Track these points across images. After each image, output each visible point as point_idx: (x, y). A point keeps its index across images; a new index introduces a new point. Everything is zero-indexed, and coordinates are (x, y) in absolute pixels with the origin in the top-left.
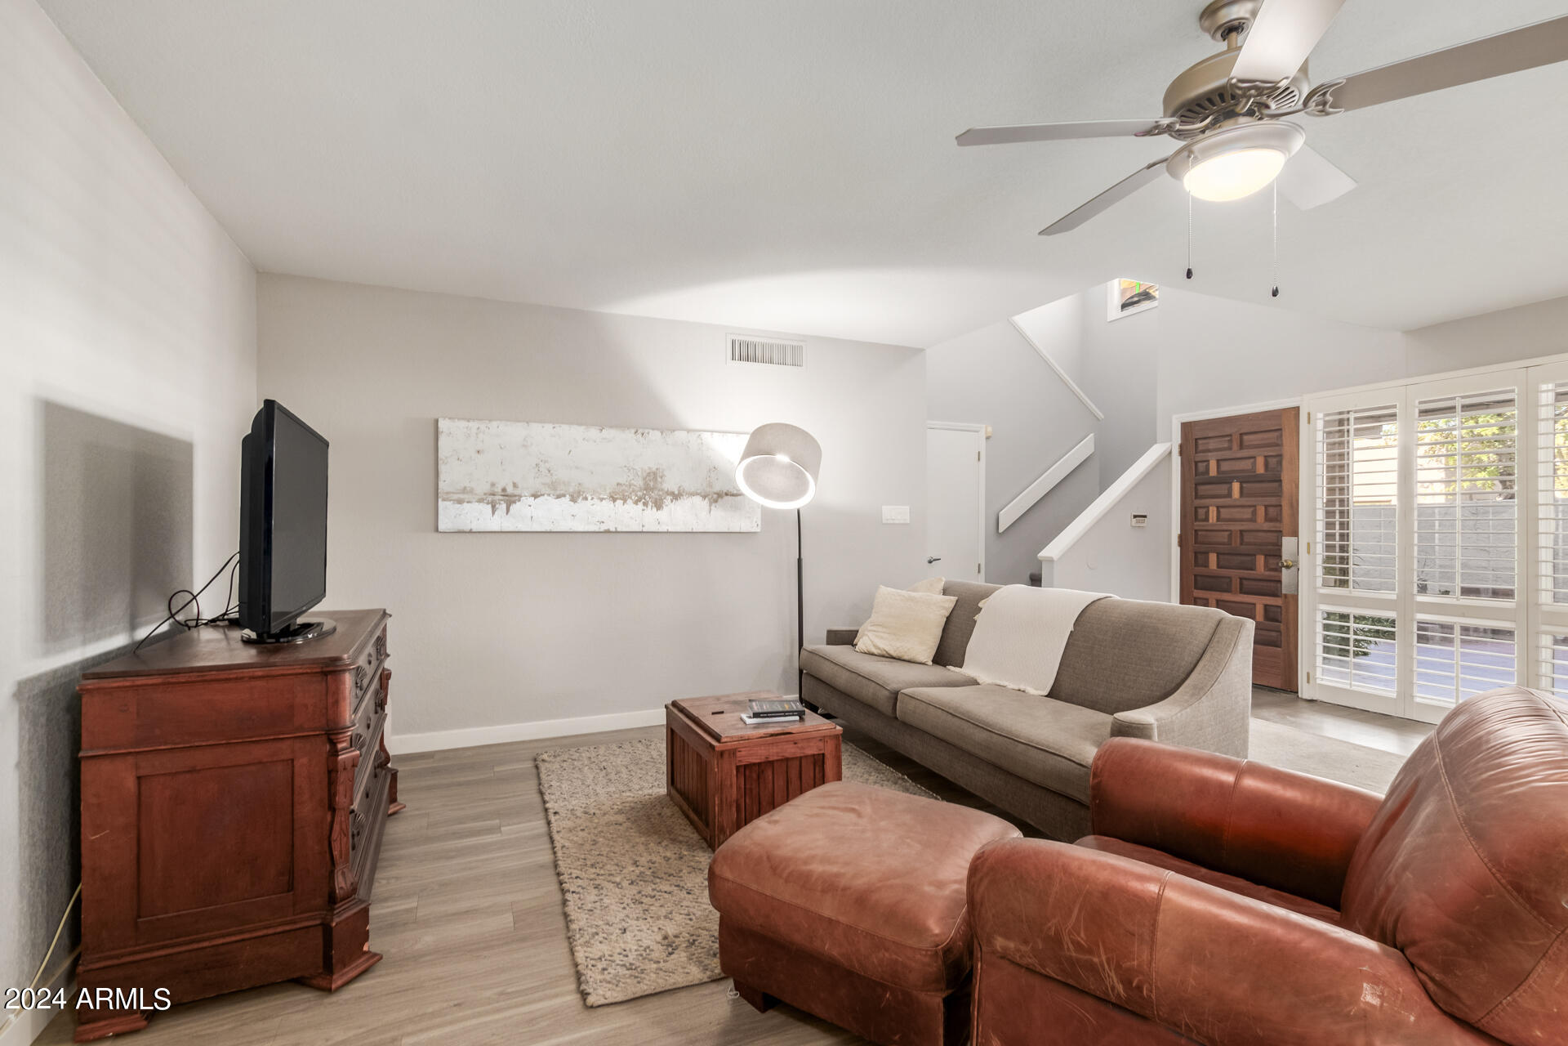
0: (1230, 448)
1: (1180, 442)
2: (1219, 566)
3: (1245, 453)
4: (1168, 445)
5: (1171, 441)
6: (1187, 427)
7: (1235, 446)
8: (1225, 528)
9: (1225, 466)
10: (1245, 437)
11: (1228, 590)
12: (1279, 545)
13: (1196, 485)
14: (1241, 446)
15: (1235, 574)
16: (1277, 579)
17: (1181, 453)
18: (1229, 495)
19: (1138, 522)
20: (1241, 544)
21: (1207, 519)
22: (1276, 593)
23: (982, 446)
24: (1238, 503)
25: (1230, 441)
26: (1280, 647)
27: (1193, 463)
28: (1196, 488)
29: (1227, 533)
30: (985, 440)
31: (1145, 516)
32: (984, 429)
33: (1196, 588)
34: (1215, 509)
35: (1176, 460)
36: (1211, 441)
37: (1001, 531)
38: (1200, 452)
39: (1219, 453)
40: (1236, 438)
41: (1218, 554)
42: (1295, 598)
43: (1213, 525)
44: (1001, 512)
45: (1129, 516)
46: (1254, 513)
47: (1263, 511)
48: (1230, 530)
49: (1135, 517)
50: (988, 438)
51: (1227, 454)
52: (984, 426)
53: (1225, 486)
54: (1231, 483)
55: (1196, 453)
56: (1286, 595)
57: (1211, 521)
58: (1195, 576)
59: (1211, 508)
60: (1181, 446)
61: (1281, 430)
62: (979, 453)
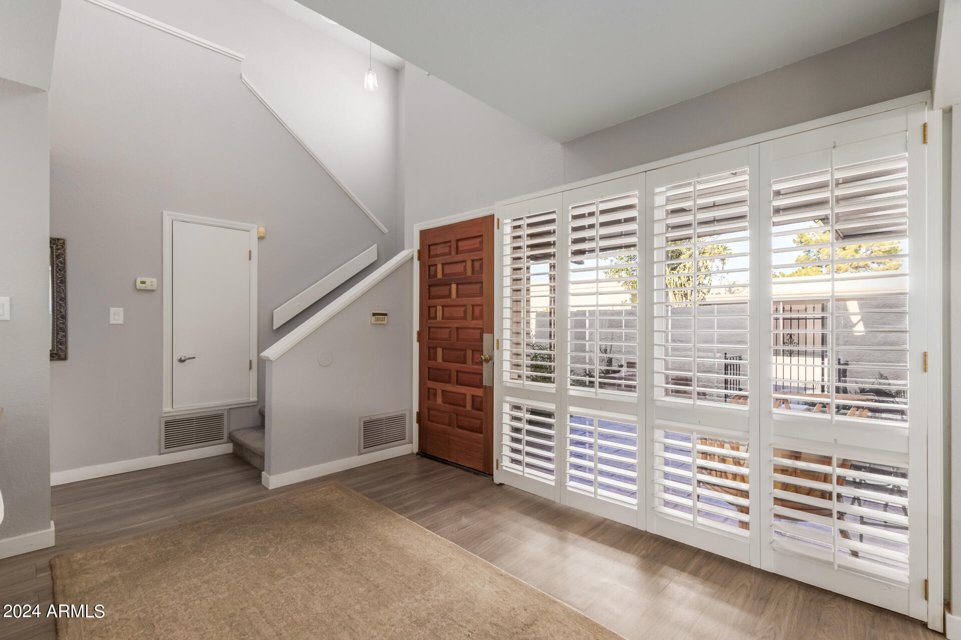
0: (450, 253)
1: (419, 248)
2: (444, 360)
3: (460, 257)
4: (410, 250)
5: (413, 248)
6: (423, 234)
7: (453, 252)
8: (447, 325)
9: (448, 270)
10: (460, 243)
11: (448, 382)
12: (481, 339)
13: (429, 286)
14: (457, 252)
15: (454, 367)
16: (479, 372)
17: (419, 259)
18: (449, 296)
19: (377, 320)
20: (458, 340)
21: (435, 318)
22: (480, 385)
23: (254, 246)
24: (455, 303)
25: (450, 247)
26: (482, 433)
27: (428, 267)
28: (429, 290)
29: (448, 330)
30: (257, 239)
31: (386, 315)
32: (256, 230)
33: (429, 379)
34: (441, 308)
35: (416, 264)
36: (438, 247)
37: (275, 327)
38: (432, 257)
39: (443, 257)
40: (453, 244)
41: (443, 349)
42: (492, 388)
43: (439, 323)
44: (275, 311)
45: (370, 315)
46: (465, 312)
47: (471, 308)
48: (450, 328)
49: (374, 315)
50: (261, 238)
51: (448, 259)
52: (257, 226)
53: (447, 288)
54: (450, 285)
55: (429, 257)
56: (485, 386)
57: (438, 319)
58: (429, 368)
59: (438, 307)
60: (419, 251)
61: (482, 236)
62: (250, 251)
